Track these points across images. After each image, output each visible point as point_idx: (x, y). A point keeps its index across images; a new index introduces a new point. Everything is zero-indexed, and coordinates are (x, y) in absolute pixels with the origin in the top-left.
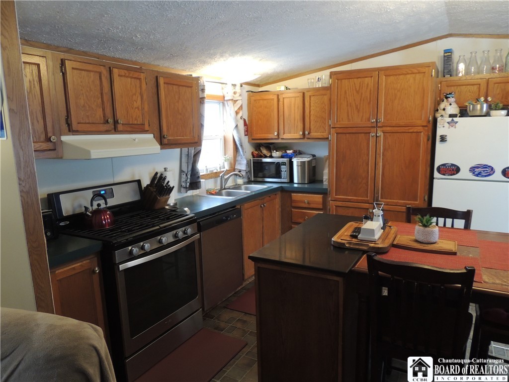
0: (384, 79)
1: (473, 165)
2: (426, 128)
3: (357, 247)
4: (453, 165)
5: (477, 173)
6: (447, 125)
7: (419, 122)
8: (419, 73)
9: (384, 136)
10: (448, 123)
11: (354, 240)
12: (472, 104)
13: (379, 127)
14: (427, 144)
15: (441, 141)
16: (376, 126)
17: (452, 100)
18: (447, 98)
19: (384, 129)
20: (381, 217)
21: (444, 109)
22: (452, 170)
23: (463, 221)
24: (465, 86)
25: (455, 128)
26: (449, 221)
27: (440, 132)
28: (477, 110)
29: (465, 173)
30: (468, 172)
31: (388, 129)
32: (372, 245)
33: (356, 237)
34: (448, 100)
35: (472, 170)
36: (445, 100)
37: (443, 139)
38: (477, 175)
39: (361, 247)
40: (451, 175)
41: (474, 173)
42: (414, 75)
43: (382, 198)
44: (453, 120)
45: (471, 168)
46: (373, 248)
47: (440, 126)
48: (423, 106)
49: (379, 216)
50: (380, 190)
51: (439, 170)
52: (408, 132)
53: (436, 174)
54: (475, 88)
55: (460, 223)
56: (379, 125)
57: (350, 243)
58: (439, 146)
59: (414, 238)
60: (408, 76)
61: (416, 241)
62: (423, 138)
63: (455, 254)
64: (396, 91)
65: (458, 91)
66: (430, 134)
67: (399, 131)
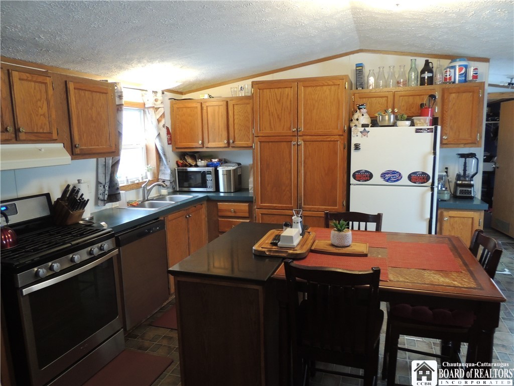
0: (303, 90)
1: (384, 171)
2: (342, 137)
3: (277, 254)
4: (366, 171)
5: (387, 178)
6: (360, 134)
7: (336, 132)
8: (334, 85)
9: (305, 144)
10: (361, 132)
11: (274, 247)
12: (381, 115)
13: (300, 136)
14: (344, 151)
15: (355, 149)
16: (297, 134)
17: (364, 111)
18: (359, 109)
19: (305, 137)
20: (299, 224)
21: (357, 120)
22: (365, 176)
23: (375, 224)
24: (375, 99)
25: (367, 137)
26: (363, 224)
27: (354, 141)
28: (385, 120)
29: (377, 179)
30: (380, 177)
31: (308, 137)
32: (291, 252)
33: (275, 244)
34: (360, 111)
35: (383, 175)
36: (358, 111)
37: (357, 147)
38: (387, 181)
39: (280, 255)
40: (366, 181)
41: (384, 179)
42: (330, 87)
43: (304, 205)
44: (365, 129)
45: (382, 174)
46: (292, 254)
47: (354, 135)
48: (338, 116)
50: (303, 197)
51: (355, 177)
52: (326, 141)
53: (352, 181)
54: (384, 101)
55: (372, 226)
56: (300, 134)
57: (270, 251)
58: (354, 153)
59: (330, 242)
60: (325, 88)
61: (333, 245)
62: (340, 146)
63: (366, 255)
64: (314, 102)
65: (369, 103)
66: (346, 142)
67: (318, 140)
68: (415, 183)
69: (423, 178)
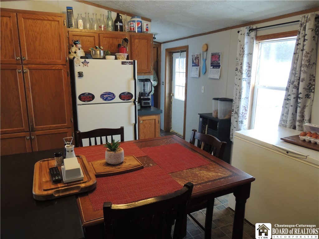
0: (23, 21)
1: (102, 93)
2: (65, 66)
4: (89, 94)
5: (105, 98)
6: (82, 64)
7: (59, 61)
8: (54, 21)
9: (30, 72)
10: (82, 62)
11: (59, 185)
12: (94, 50)
13: (24, 64)
14: (67, 78)
15: (79, 76)
16: (21, 62)
17: (79, 46)
18: (75, 44)
19: (30, 66)
21: (75, 53)
22: (88, 98)
24: (85, 37)
25: (88, 67)
27: (78, 69)
28: (97, 54)
29: (98, 99)
30: (100, 98)
31: (33, 66)
33: (60, 181)
34: (77, 46)
35: (102, 96)
36: (74, 45)
37: (81, 75)
38: (105, 100)
40: (89, 101)
41: (103, 99)
42: (50, 22)
43: (36, 125)
44: (85, 61)
45: (101, 95)
46: (85, 188)
47: (77, 65)
48: (60, 48)
49: (72, 151)
51: (80, 98)
52: (51, 69)
53: (78, 102)
54: (92, 39)
56: (24, 62)
57: (58, 192)
58: (78, 80)
60: (45, 22)
62: (64, 74)
63: (142, 168)
64: (36, 34)
65: (81, 40)
66: (69, 71)
67: (43, 68)
68: (124, 100)
69: (129, 96)
